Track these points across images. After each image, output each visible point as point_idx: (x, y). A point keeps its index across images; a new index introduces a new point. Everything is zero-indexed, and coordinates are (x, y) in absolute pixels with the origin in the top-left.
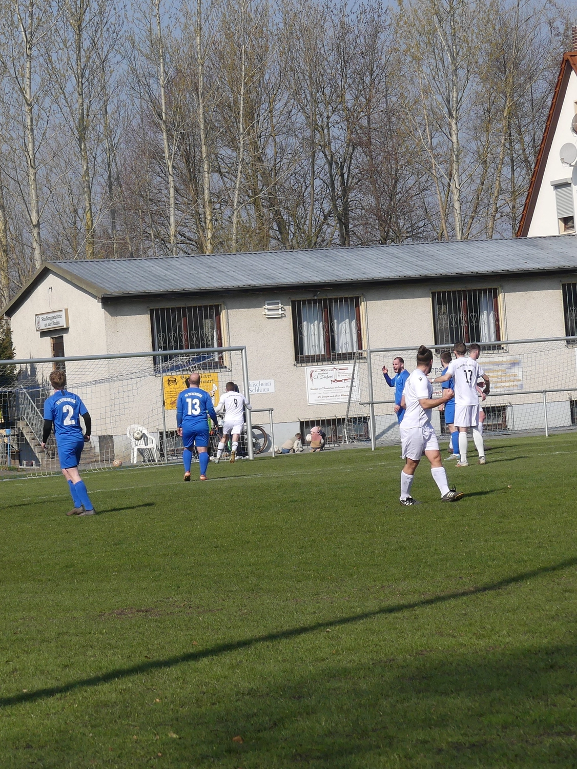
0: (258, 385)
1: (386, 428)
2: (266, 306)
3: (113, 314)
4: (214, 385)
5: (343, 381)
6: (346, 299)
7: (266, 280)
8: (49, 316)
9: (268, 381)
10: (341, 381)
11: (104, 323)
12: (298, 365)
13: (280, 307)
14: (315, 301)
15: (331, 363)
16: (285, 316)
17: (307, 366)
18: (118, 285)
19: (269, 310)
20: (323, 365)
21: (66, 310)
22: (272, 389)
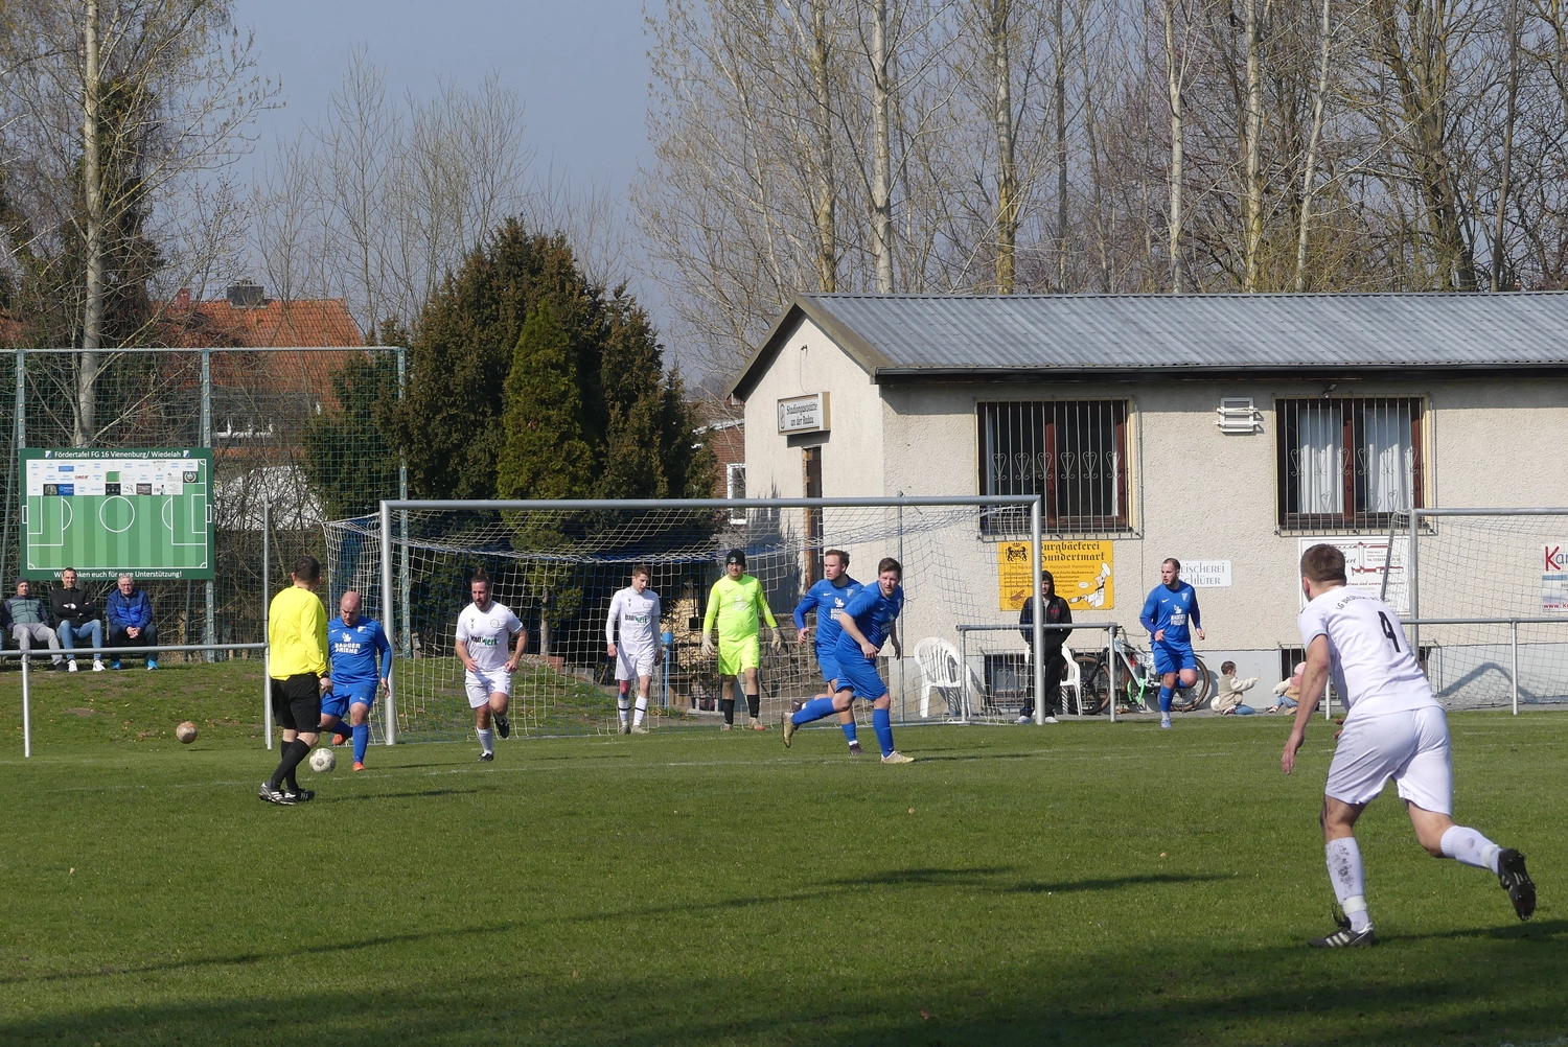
0: (1198, 569)
1: (1465, 674)
2: (1223, 408)
3: (900, 410)
4: (1104, 565)
5: (1378, 571)
6: (1392, 402)
7: (1227, 354)
8: (799, 404)
9: (1217, 563)
10: (1374, 570)
11: (881, 426)
12: (1284, 533)
13: (1252, 412)
14: (1325, 404)
15: (1355, 531)
16: (1262, 431)
17: (1303, 536)
18: (919, 349)
19: (1227, 416)
20: (1336, 535)
21: (826, 395)
22: (1226, 579)
